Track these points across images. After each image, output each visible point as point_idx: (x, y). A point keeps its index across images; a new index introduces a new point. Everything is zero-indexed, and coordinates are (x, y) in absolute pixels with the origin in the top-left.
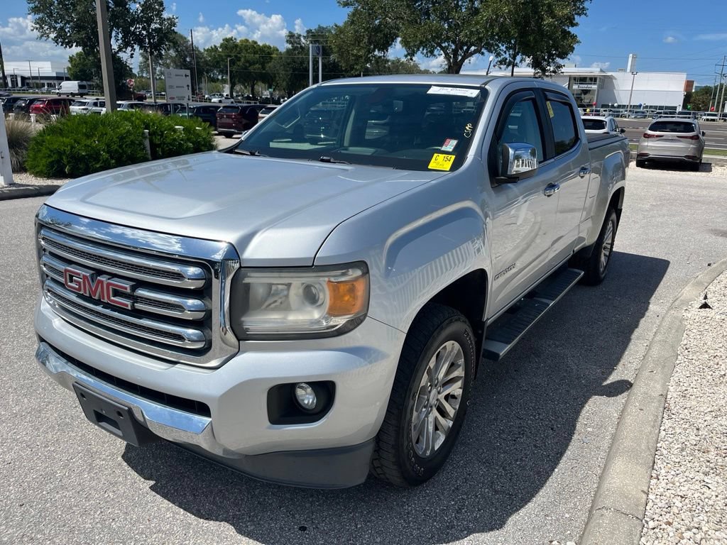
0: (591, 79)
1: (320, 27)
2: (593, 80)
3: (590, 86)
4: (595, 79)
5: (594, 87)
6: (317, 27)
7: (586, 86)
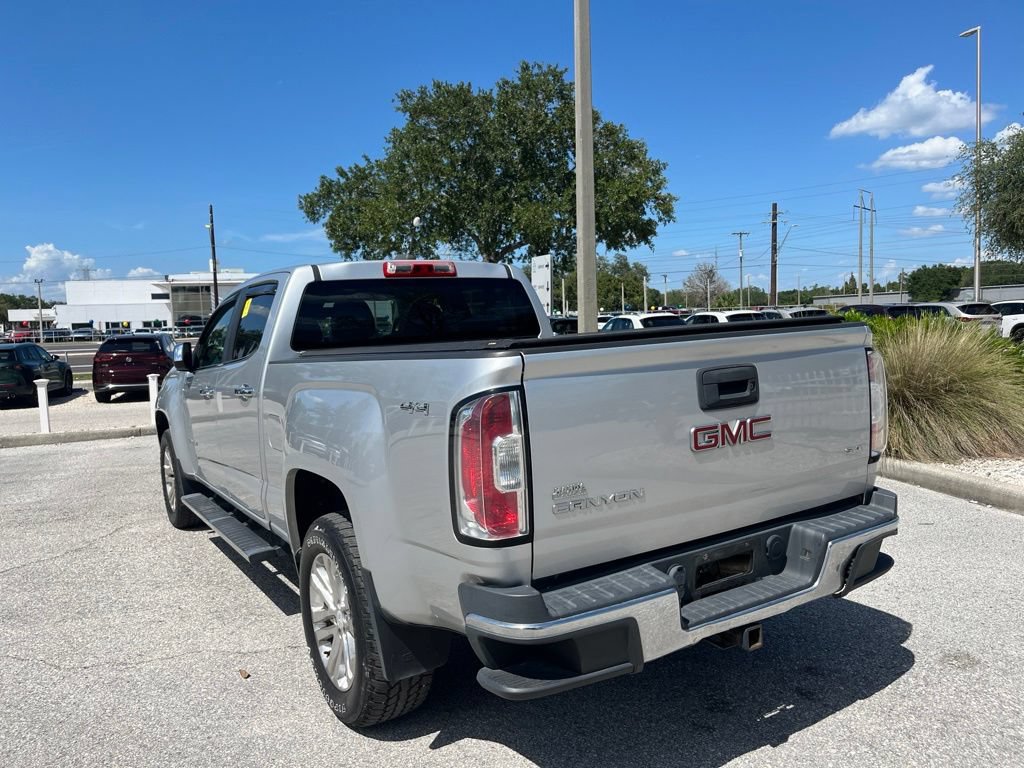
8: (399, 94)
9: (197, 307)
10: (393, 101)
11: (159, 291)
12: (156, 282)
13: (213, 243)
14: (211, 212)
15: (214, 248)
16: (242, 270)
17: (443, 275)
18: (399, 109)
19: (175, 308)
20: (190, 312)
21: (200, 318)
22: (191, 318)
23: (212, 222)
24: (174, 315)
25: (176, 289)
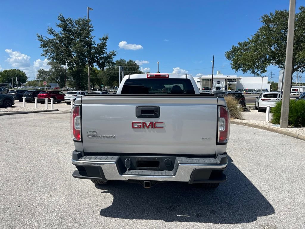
0: (234, 79)
1: (121, 59)
2: (235, 80)
3: (233, 82)
4: (235, 79)
5: (236, 83)
6: (120, 59)
7: (232, 82)
8: (262, 16)
9: (208, 85)
10: (260, 19)
11: (199, 80)
12: (198, 78)
13: (213, 67)
14: (214, 58)
15: (213, 68)
16: (223, 74)
17: (164, 78)
18: (262, 21)
19: (203, 85)
20: (207, 86)
21: (209, 88)
22: (207, 88)
23: (213, 60)
24: (202, 87)
25: (203, 80)
